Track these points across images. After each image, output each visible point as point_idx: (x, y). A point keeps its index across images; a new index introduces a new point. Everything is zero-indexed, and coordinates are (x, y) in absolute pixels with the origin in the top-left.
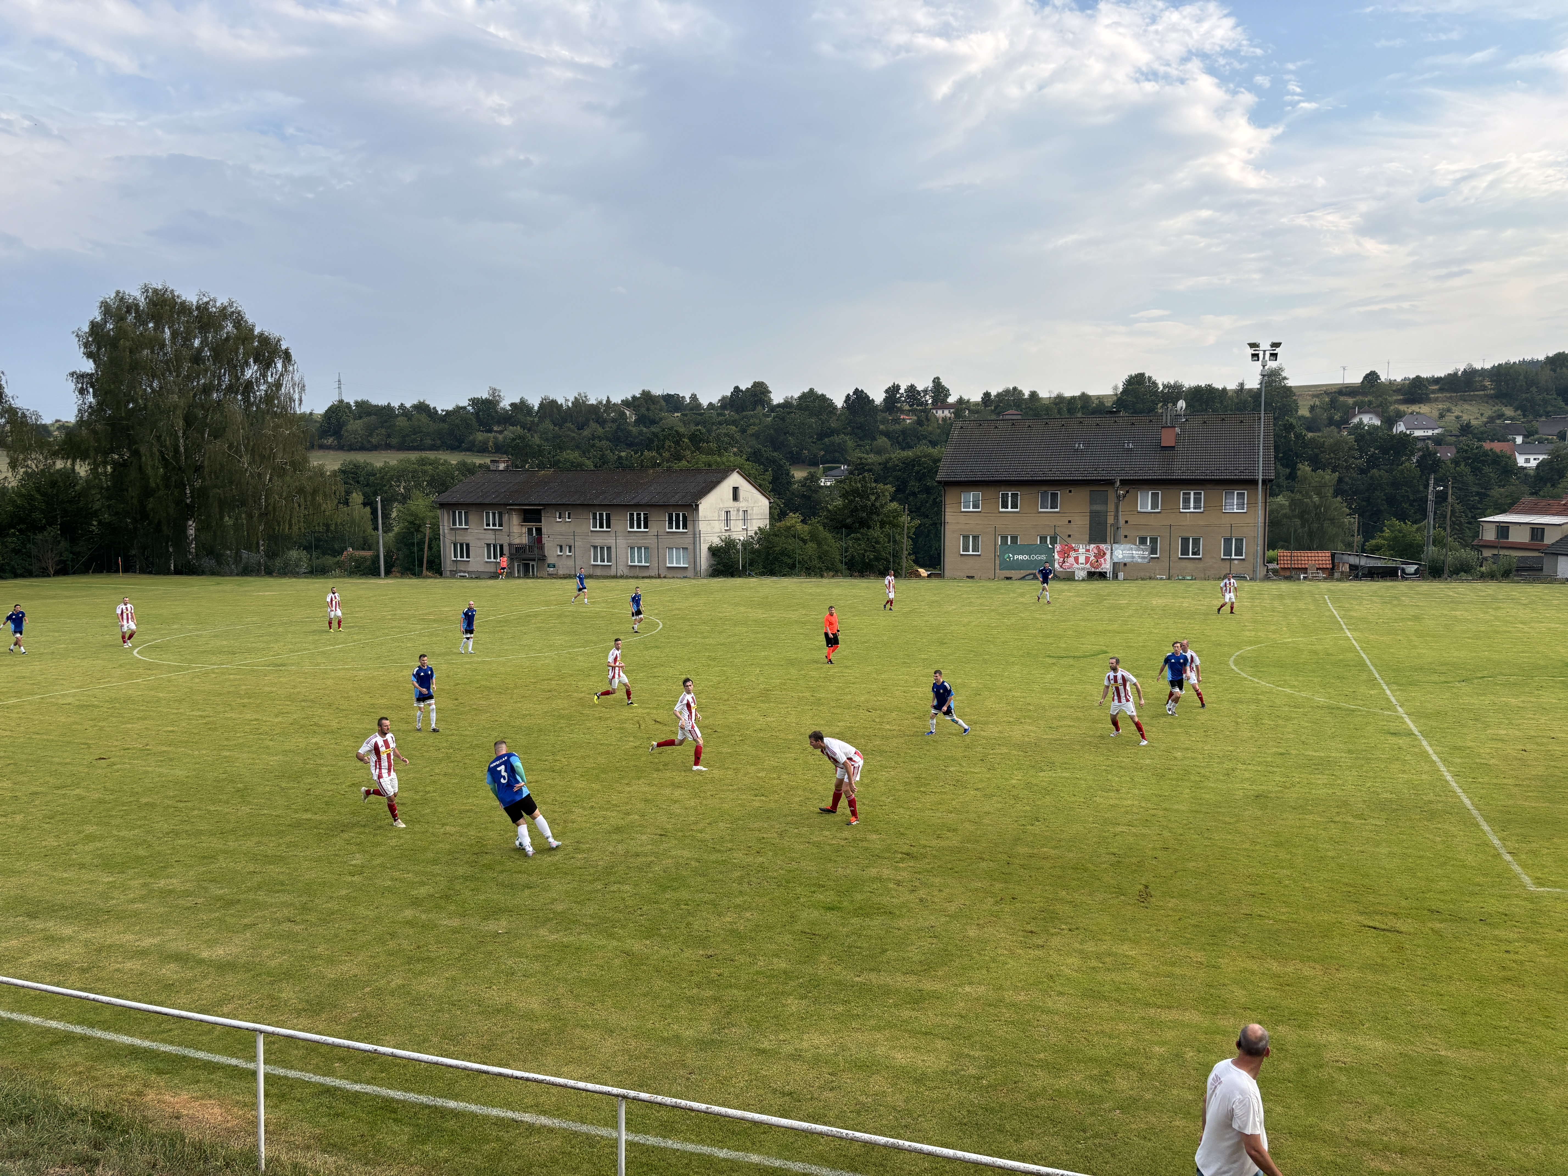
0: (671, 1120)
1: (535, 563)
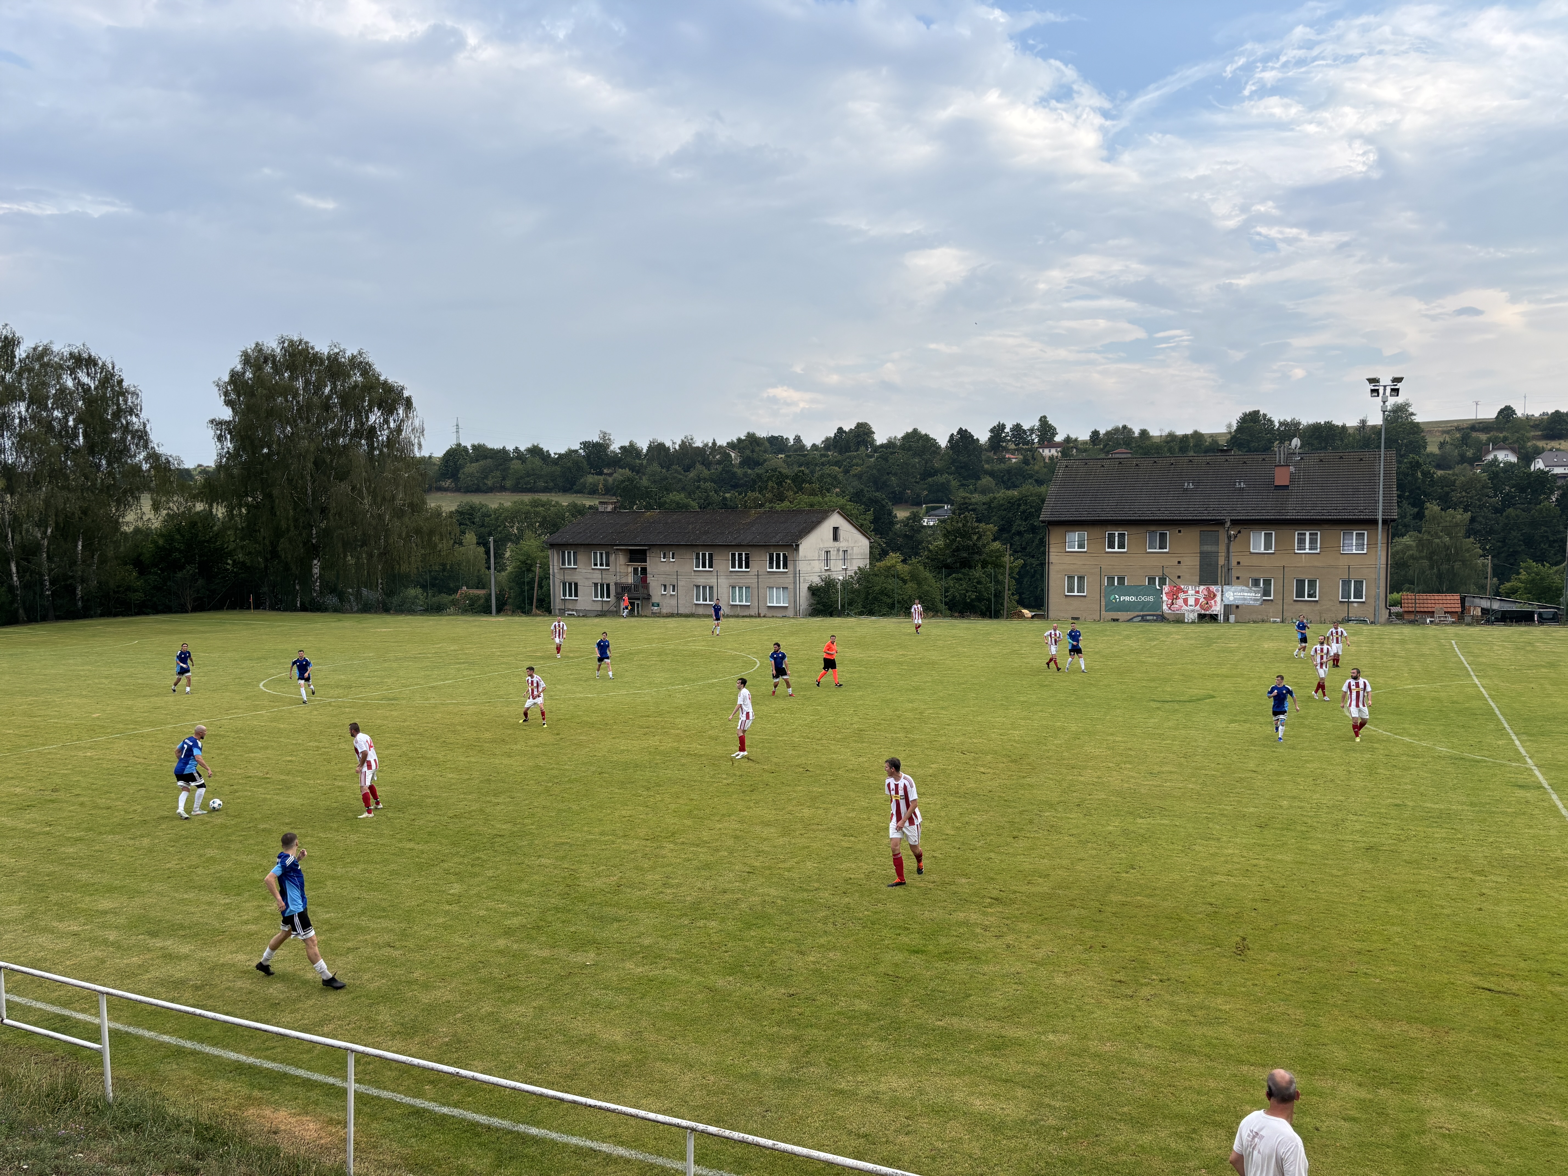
0: (746, 1157)
1: (639, 602)
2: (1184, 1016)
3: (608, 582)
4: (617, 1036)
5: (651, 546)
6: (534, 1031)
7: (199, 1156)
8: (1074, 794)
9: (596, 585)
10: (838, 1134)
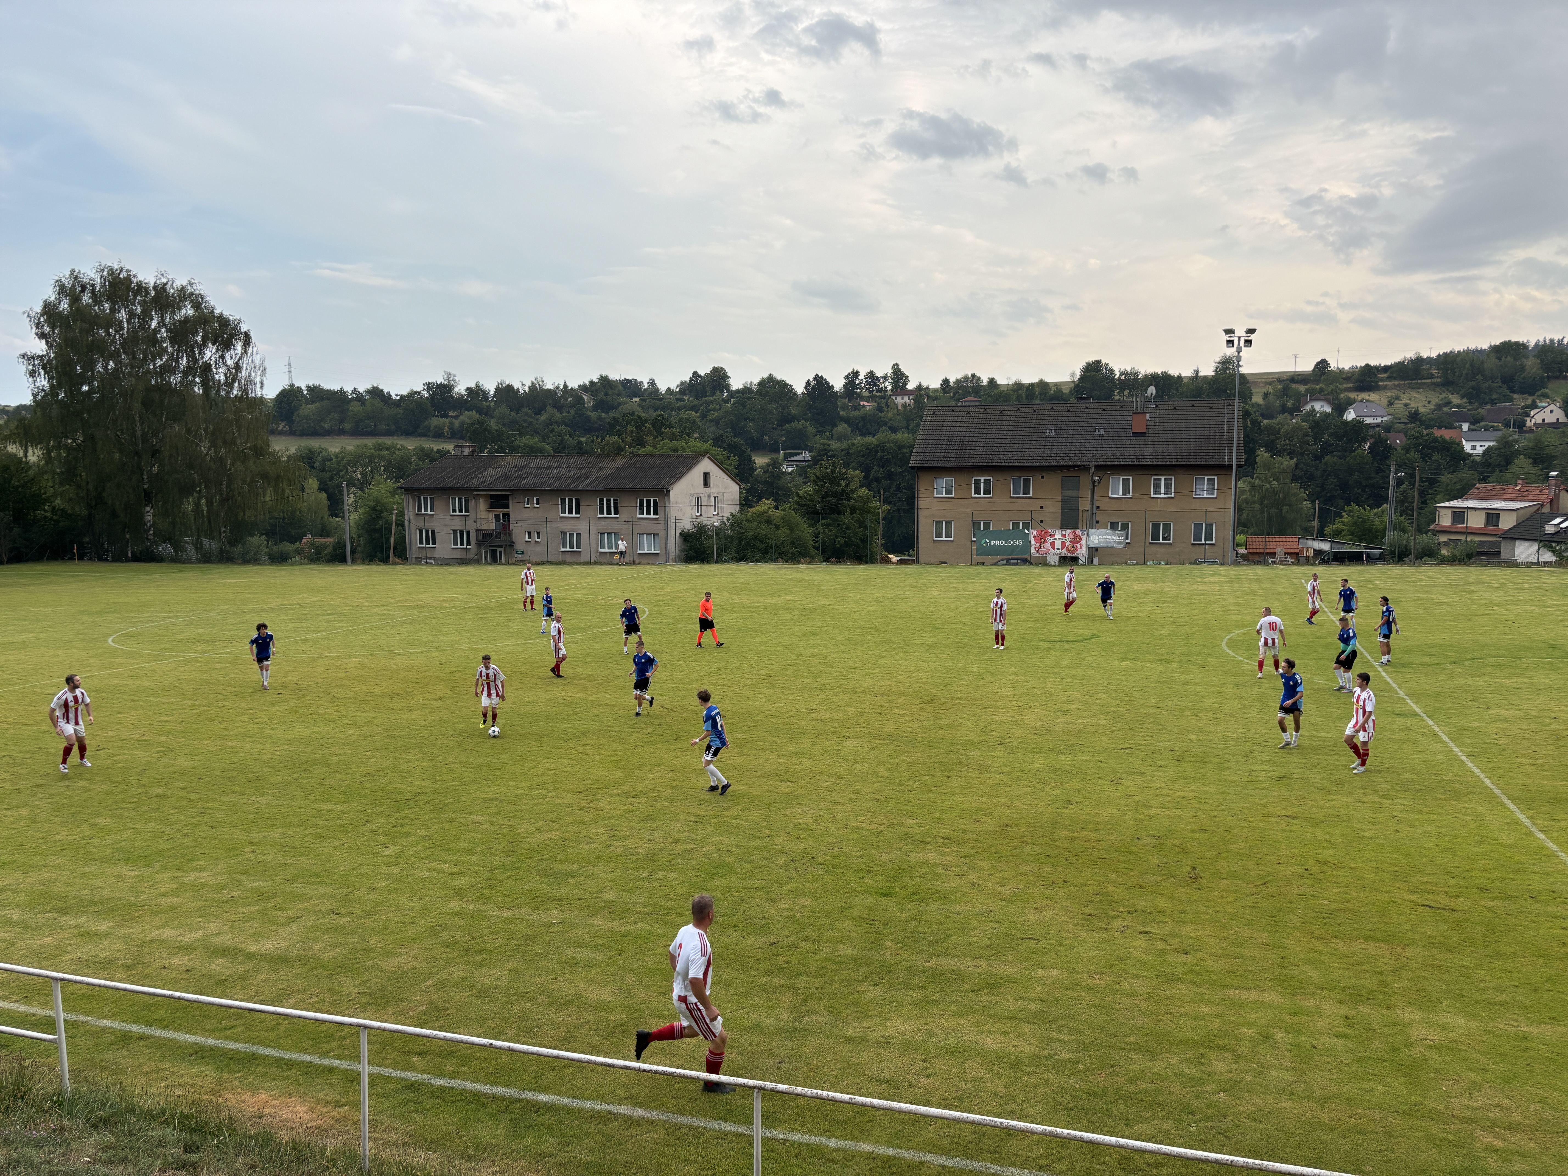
1: (502, 549)
2: (1161, 945)
3: (468, 529)
4: (605, 994)
5: (514, 492)
6: (515, 994)
7: (188, 1149)
8: (994, 733)
10: (859, 1081)
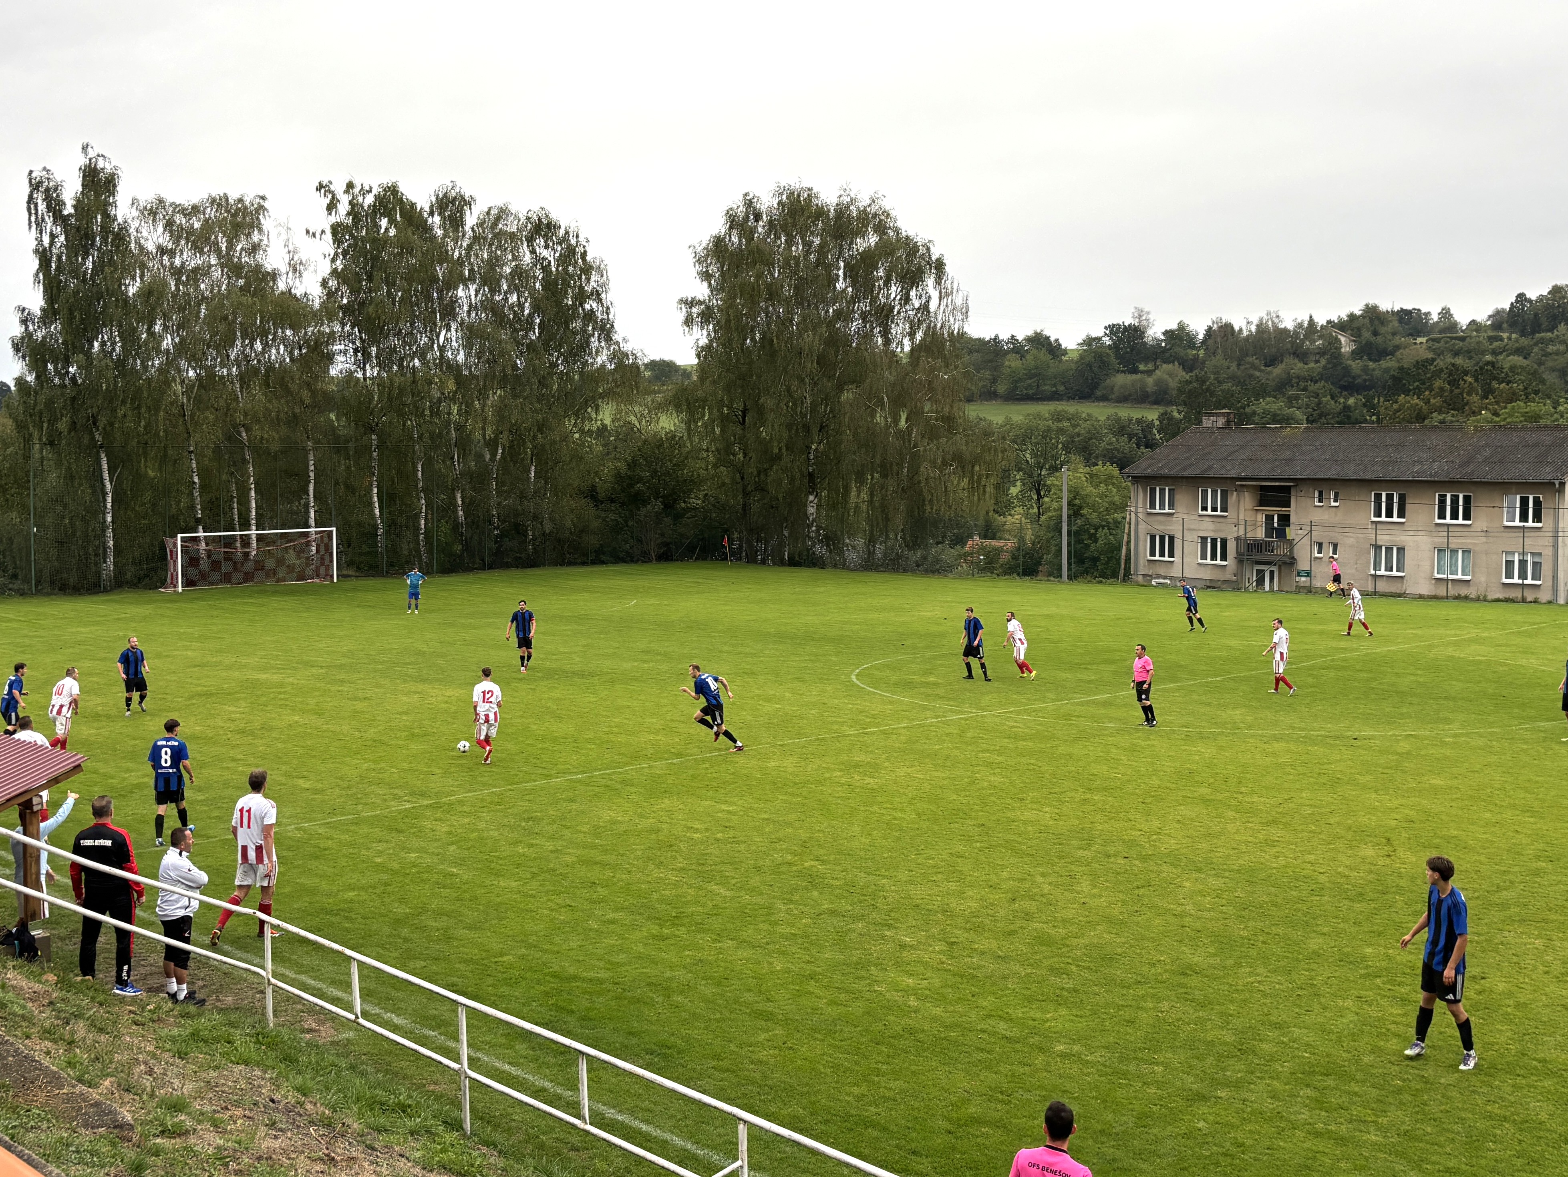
1: (1275, 569)
3: (1223, 535)
5: (1299, 482)
9: (1204, 539)
